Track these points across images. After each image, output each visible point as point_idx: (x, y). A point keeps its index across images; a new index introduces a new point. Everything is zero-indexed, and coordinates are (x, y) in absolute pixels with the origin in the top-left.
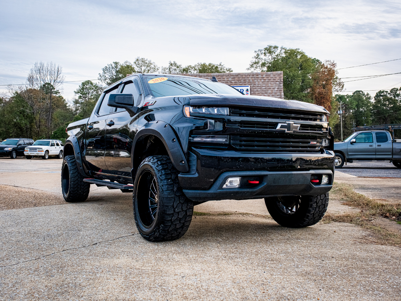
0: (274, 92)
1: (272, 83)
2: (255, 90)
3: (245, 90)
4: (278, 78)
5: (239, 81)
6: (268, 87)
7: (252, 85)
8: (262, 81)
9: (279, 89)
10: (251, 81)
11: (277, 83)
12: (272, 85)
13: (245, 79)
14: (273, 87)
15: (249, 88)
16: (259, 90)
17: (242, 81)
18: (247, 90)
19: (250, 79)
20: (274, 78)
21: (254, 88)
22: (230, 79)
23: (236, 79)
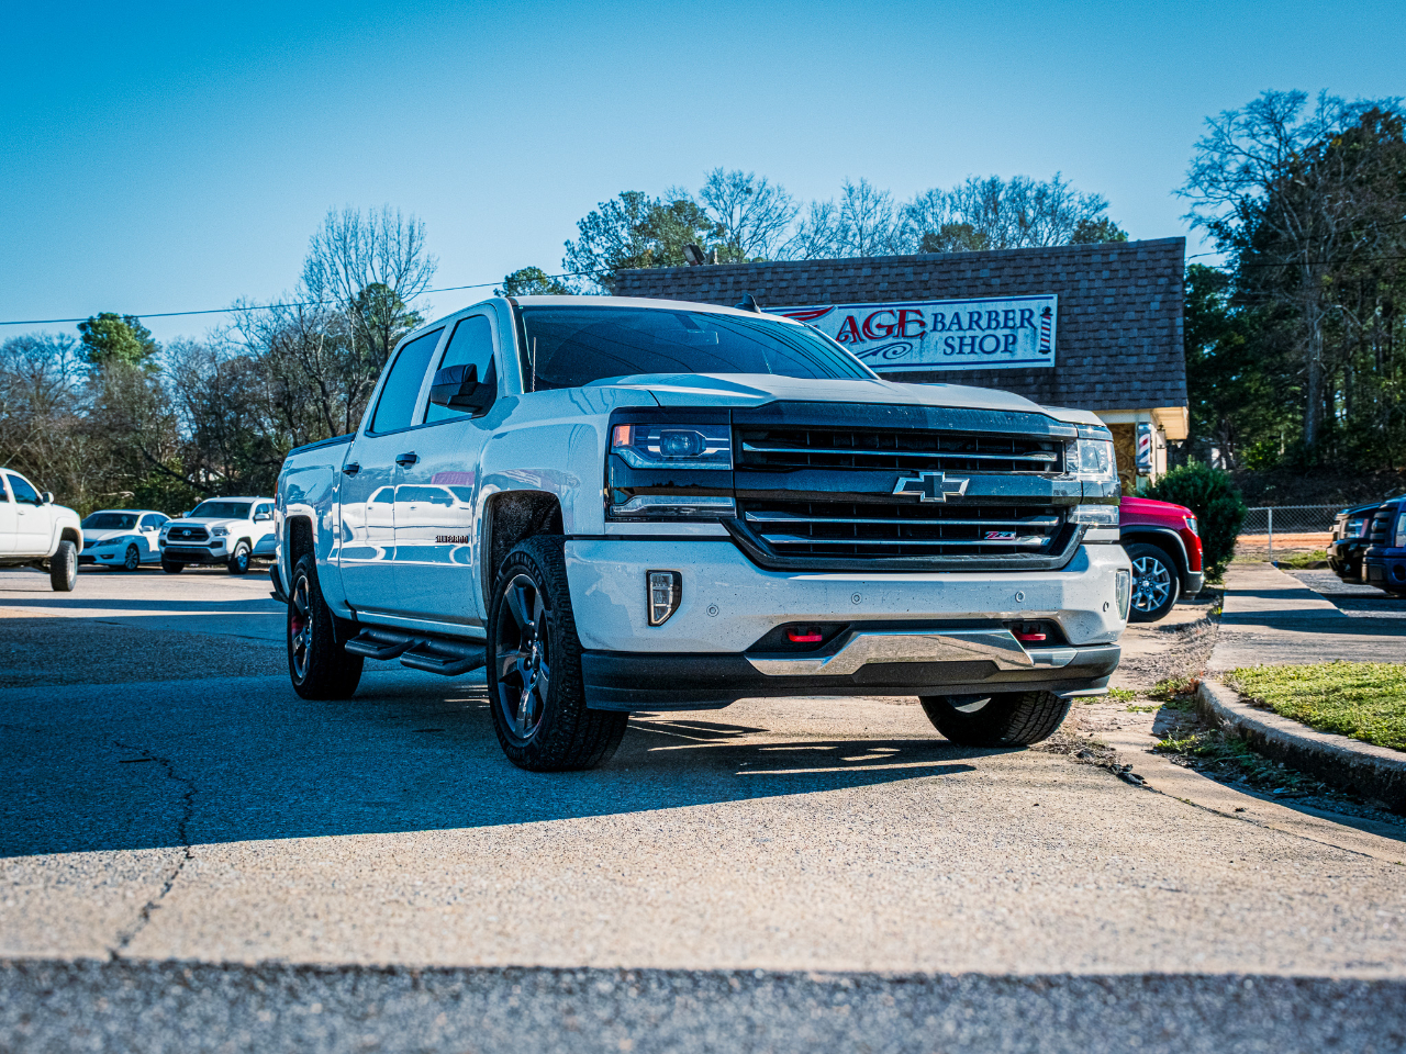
0: (1146, 315)
1: (1140, 282)
2: (1077, 310)
3: (1038, 313)
4: (1165, 262)
5: (1019, 280)
6: (1126, 299)
7: (1065, 294)
8: (1106, 274)
9: (1167, 305)
10: (1063, 277)
11: (1162, 281)
12: (1142, 290)
13: (1041, 271)
14: (1145, 299)
15: (1053, 304)
16: (1090, 309)
17: (1031, 278)
18: (1047, 312)
19: (1059, 268)
20: (1150, 264)
21: (1073, 302)
22: (985, 273)
23: (1007, 271)
